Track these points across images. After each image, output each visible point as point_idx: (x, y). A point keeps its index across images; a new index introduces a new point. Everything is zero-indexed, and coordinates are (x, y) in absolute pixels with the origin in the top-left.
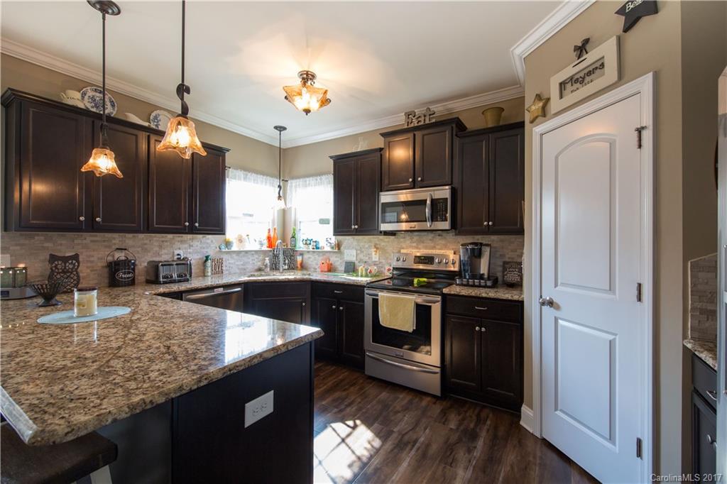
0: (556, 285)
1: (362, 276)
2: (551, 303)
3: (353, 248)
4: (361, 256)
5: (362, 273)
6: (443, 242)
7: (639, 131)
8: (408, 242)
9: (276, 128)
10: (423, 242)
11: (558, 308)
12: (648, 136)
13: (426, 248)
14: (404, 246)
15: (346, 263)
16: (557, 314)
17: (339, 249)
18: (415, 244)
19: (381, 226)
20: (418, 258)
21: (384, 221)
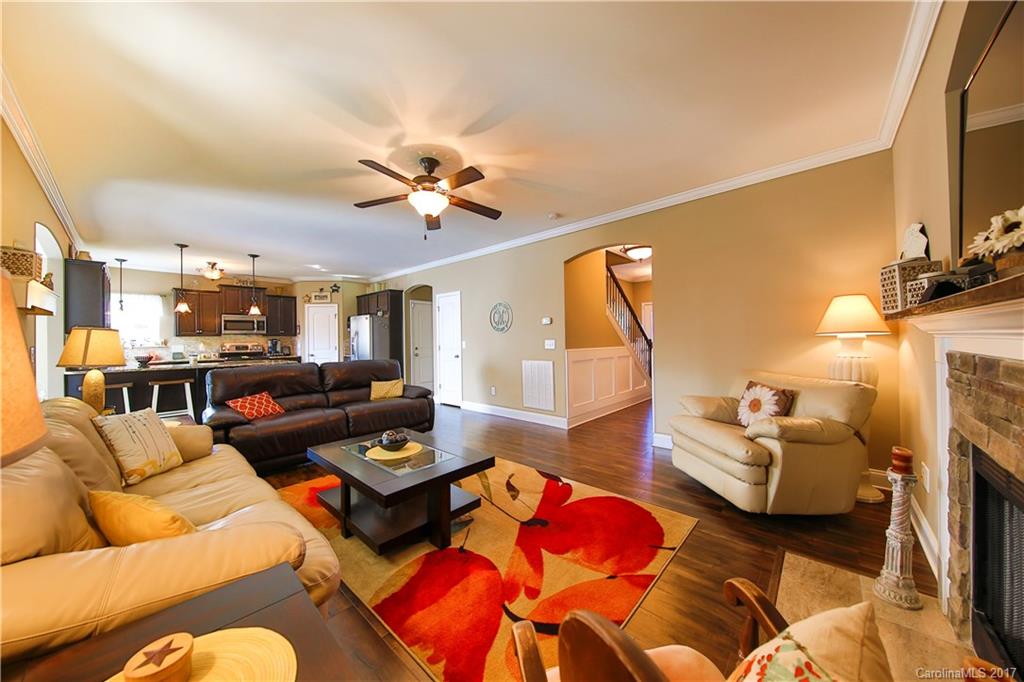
0: (314, 350)
3: (181, 344)
4: (189, 349)
6: (248, 339)
8: (228, 339)
10: (238, 340)
13: (239, 342)
14: (225, 341)
17: (166, 345)
18: (230, 341)
19: (223, 332)
20: (237, 348)
21: (225, 329)
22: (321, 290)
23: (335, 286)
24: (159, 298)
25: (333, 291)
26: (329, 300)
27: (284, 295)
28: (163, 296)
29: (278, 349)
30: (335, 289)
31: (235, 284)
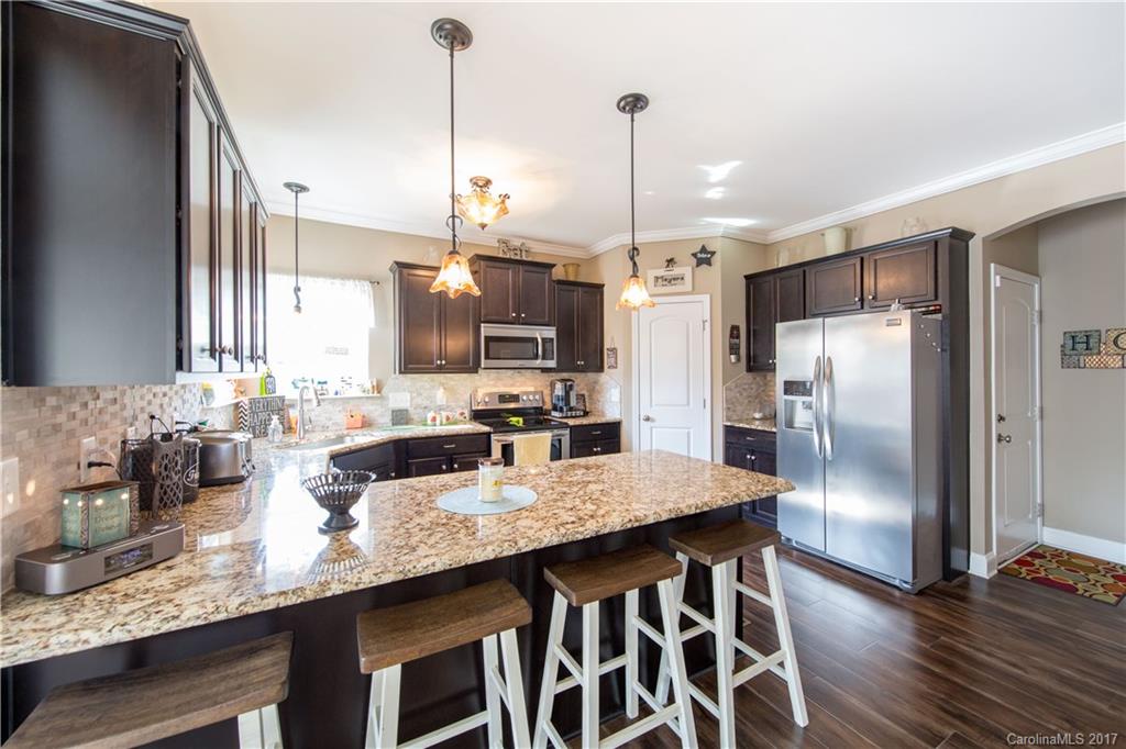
0: (651, 406)
1: (441, 425)
2: (648, 419)
3: (404, 390)
4: (419, 400)
5: (441, 422)
6: (523, 379)
7: (704, 322)
8: (485, 380)
9: (288, 185)
10: (501, 380)
11: (653, 421)
12: (708, 325)
13: (505, 386)
14: (479, 384)
15: (393, 411)
16: (652, 424)
17: (379, 392)
18: (491, 383)
19: (483, 362)
20: (503, 398)
21: (487, 357)
22: (670, 262)
23: (703, 250)
24: (367, 286)
25: (700, 262)
26: (688, 286)
27: (581, 279)
28: (375, 283)
29: (573, 403)
30: (704, 258)
31: (501, 255)
